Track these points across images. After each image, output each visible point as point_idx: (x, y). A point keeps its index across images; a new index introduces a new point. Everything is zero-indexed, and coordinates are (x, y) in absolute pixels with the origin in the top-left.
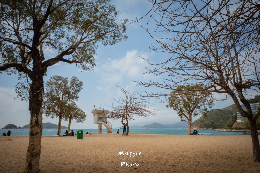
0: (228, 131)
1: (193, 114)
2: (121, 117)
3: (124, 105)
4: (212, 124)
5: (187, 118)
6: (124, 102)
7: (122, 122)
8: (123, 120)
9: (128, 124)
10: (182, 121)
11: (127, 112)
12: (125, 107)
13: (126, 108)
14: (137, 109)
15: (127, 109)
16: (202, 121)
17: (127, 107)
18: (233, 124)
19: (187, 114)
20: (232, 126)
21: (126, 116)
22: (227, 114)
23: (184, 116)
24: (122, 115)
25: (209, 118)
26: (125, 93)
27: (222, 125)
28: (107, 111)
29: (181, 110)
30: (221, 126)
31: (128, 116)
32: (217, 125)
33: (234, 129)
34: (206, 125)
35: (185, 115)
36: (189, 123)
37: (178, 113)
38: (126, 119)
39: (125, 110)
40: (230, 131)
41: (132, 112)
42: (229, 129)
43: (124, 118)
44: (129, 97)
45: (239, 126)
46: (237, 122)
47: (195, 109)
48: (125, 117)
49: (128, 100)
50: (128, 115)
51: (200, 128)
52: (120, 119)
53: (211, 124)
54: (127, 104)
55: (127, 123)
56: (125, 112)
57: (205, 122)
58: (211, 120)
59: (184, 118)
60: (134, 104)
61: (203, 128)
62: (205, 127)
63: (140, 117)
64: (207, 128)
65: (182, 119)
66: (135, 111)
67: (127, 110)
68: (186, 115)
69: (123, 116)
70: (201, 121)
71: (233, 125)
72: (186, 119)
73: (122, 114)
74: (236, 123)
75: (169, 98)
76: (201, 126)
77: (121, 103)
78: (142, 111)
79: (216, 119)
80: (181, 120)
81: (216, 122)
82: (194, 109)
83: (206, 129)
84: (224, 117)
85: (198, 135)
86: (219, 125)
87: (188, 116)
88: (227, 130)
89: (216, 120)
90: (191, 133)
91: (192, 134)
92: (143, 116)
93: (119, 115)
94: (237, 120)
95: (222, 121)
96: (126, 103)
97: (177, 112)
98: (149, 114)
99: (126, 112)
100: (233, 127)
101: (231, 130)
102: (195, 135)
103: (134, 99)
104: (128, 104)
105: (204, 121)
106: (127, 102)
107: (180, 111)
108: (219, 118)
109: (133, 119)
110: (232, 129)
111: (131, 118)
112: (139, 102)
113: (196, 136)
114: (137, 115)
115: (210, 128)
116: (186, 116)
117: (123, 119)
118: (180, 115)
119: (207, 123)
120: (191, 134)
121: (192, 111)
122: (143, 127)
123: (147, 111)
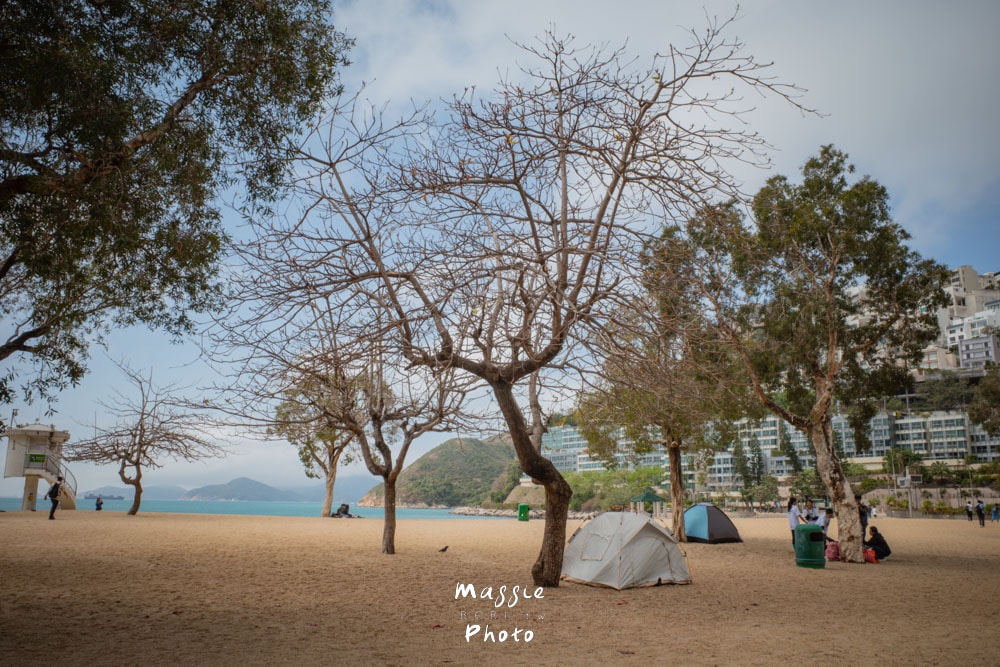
0: (489, 515)
1: (342, 456)
2: (120, 457)
3: (132, 421)
4: (447, 490)
5: (324, 467)
6: (133, 413)
7: (122, 473)
8: (126, 469)
9: (141, 481)
10: (308, 475)
11: (141, 444)
12: (136, 429)
13: (138, 432)
14: (172, 438)
15: (142, 436)
16: (412, 480)
17: (143, 430)
18: (510, 490)
19: (325, 458)
20: (504, 497)
21: (135, 454)
22: (498, 458)
23: (315, 463)
24: (123, 454)
25: (440, 468)
26: (138, 384)
27: (480, 493)
28: (64, 432)
29: (309, 445)
30: (474, 499)
31: (142, 455)
32: (464, 494)
33: (508, 507)
34: (426, 491)
35: (318, 460)
36: (328, 482)
37: (301, 453)
38: (137, 464)
39: (135, 436)
40: (498, 516)
41: (157, 443)
42: (494, 507)
43: (130, 461)
44: (152, 397)
45: (526, 497)
46: (522, 485)
47: (351, 442)
48: (134, 459)
49: (149, 408)
50: (144, 452)
51: (407, 502)
52: (116, 466)
53: (444, 491)
54: (142, 419)
55: (139, 476)
56: (135, 444)
57: (425, 482)
58: (443, 477)
59: (317, 469)
60: (166, 418)
61: (414, 502)
62: (423, 500)
63: (181, 459)
64: (430, 505)
65: (310, 471)
66: (167, 443)
67: (141, 439)
68: (322, 460)
69: (128, 456)
70: (411, 477)
71: (507, 495)
72: (322, 473)
73: (125, 451)
74: (517, 487)
75: (277, 408)
76: (408, 497)
77: (121, 414)
78: (187, 442)
79: (461, 474)
80: (307, 473)
81: (459, 485)
82: (345, 444)
83: (426, 506)
84: (486, 466)
85: (350, 516)
86: (469, 495)
87: (327, 463)
88: (487, 511)
89: (462, 476)
90: (332, 512)
91: (333, 516)
92: (189, 458)
93: (115, 453)
94: (521, 480)
95: (479, 480)
96: (139, 417)
97: (298, 451)
98: (210, 454)
99: (139, 443)
100: (507, 502)
101: (499, 512)
102: (340, 517)
103: (168, 406)
104: (146, 421)
105: (422, 478)
106: (143, 414)
107: (305, 448)
108: (472, 469)
109: (159, 467)
110: (504, 508)
111: (151, 462)
112: (182, 416)
113: (344, 518)
114: (173, 453)
115: (437, 503)
116: (322, 464)
117: (124, 465)
118: (305, 459)
119: (431, 485)
120: (329, 516)
121: (340, 449)
122: (192, 493)
123: (205, 445)
